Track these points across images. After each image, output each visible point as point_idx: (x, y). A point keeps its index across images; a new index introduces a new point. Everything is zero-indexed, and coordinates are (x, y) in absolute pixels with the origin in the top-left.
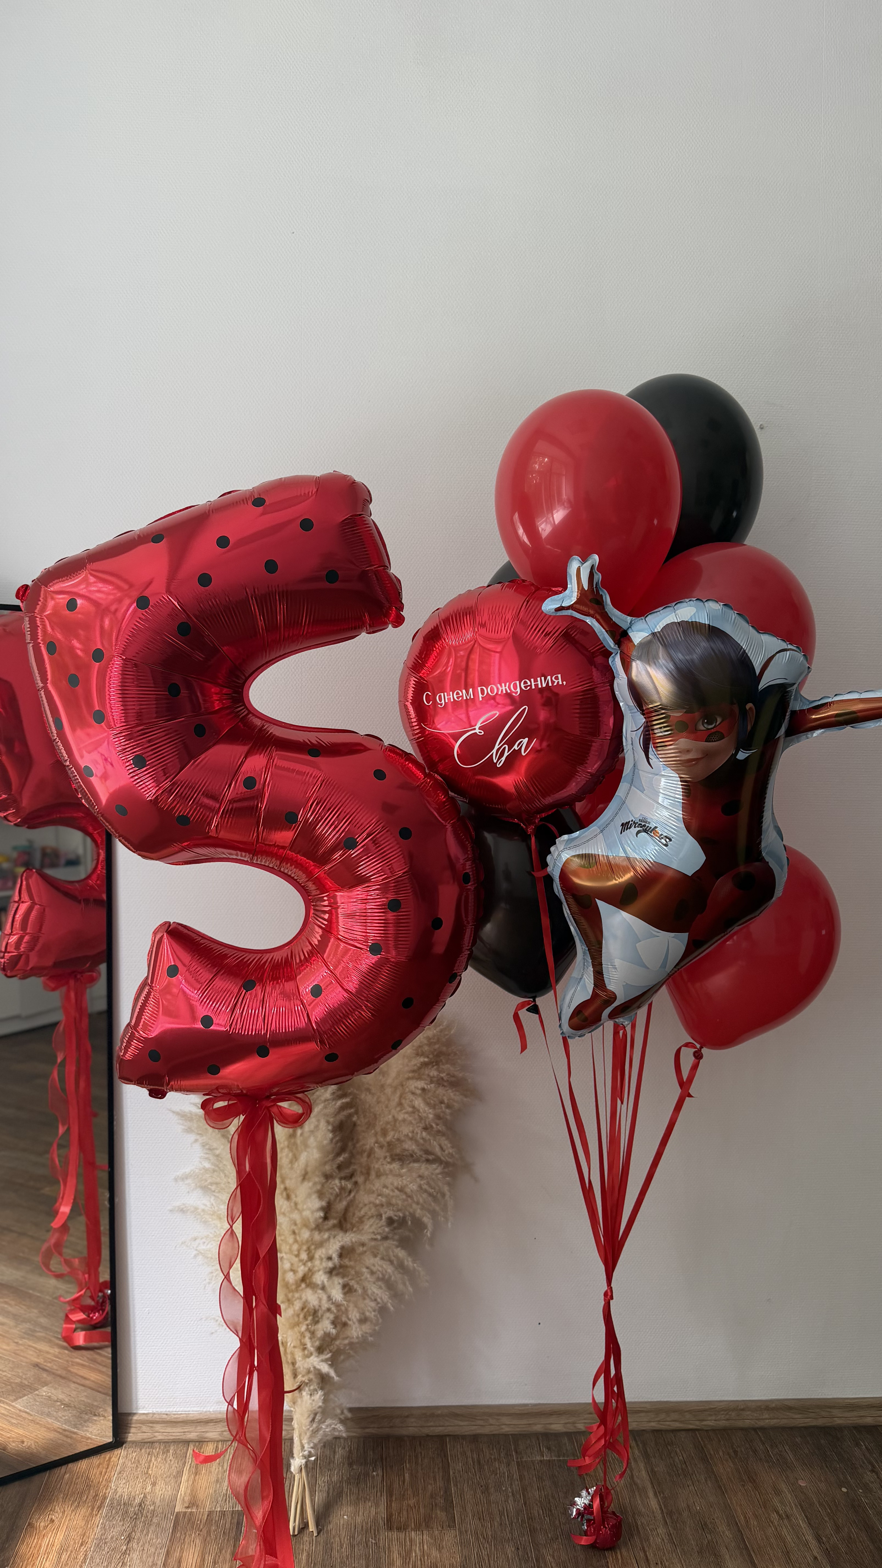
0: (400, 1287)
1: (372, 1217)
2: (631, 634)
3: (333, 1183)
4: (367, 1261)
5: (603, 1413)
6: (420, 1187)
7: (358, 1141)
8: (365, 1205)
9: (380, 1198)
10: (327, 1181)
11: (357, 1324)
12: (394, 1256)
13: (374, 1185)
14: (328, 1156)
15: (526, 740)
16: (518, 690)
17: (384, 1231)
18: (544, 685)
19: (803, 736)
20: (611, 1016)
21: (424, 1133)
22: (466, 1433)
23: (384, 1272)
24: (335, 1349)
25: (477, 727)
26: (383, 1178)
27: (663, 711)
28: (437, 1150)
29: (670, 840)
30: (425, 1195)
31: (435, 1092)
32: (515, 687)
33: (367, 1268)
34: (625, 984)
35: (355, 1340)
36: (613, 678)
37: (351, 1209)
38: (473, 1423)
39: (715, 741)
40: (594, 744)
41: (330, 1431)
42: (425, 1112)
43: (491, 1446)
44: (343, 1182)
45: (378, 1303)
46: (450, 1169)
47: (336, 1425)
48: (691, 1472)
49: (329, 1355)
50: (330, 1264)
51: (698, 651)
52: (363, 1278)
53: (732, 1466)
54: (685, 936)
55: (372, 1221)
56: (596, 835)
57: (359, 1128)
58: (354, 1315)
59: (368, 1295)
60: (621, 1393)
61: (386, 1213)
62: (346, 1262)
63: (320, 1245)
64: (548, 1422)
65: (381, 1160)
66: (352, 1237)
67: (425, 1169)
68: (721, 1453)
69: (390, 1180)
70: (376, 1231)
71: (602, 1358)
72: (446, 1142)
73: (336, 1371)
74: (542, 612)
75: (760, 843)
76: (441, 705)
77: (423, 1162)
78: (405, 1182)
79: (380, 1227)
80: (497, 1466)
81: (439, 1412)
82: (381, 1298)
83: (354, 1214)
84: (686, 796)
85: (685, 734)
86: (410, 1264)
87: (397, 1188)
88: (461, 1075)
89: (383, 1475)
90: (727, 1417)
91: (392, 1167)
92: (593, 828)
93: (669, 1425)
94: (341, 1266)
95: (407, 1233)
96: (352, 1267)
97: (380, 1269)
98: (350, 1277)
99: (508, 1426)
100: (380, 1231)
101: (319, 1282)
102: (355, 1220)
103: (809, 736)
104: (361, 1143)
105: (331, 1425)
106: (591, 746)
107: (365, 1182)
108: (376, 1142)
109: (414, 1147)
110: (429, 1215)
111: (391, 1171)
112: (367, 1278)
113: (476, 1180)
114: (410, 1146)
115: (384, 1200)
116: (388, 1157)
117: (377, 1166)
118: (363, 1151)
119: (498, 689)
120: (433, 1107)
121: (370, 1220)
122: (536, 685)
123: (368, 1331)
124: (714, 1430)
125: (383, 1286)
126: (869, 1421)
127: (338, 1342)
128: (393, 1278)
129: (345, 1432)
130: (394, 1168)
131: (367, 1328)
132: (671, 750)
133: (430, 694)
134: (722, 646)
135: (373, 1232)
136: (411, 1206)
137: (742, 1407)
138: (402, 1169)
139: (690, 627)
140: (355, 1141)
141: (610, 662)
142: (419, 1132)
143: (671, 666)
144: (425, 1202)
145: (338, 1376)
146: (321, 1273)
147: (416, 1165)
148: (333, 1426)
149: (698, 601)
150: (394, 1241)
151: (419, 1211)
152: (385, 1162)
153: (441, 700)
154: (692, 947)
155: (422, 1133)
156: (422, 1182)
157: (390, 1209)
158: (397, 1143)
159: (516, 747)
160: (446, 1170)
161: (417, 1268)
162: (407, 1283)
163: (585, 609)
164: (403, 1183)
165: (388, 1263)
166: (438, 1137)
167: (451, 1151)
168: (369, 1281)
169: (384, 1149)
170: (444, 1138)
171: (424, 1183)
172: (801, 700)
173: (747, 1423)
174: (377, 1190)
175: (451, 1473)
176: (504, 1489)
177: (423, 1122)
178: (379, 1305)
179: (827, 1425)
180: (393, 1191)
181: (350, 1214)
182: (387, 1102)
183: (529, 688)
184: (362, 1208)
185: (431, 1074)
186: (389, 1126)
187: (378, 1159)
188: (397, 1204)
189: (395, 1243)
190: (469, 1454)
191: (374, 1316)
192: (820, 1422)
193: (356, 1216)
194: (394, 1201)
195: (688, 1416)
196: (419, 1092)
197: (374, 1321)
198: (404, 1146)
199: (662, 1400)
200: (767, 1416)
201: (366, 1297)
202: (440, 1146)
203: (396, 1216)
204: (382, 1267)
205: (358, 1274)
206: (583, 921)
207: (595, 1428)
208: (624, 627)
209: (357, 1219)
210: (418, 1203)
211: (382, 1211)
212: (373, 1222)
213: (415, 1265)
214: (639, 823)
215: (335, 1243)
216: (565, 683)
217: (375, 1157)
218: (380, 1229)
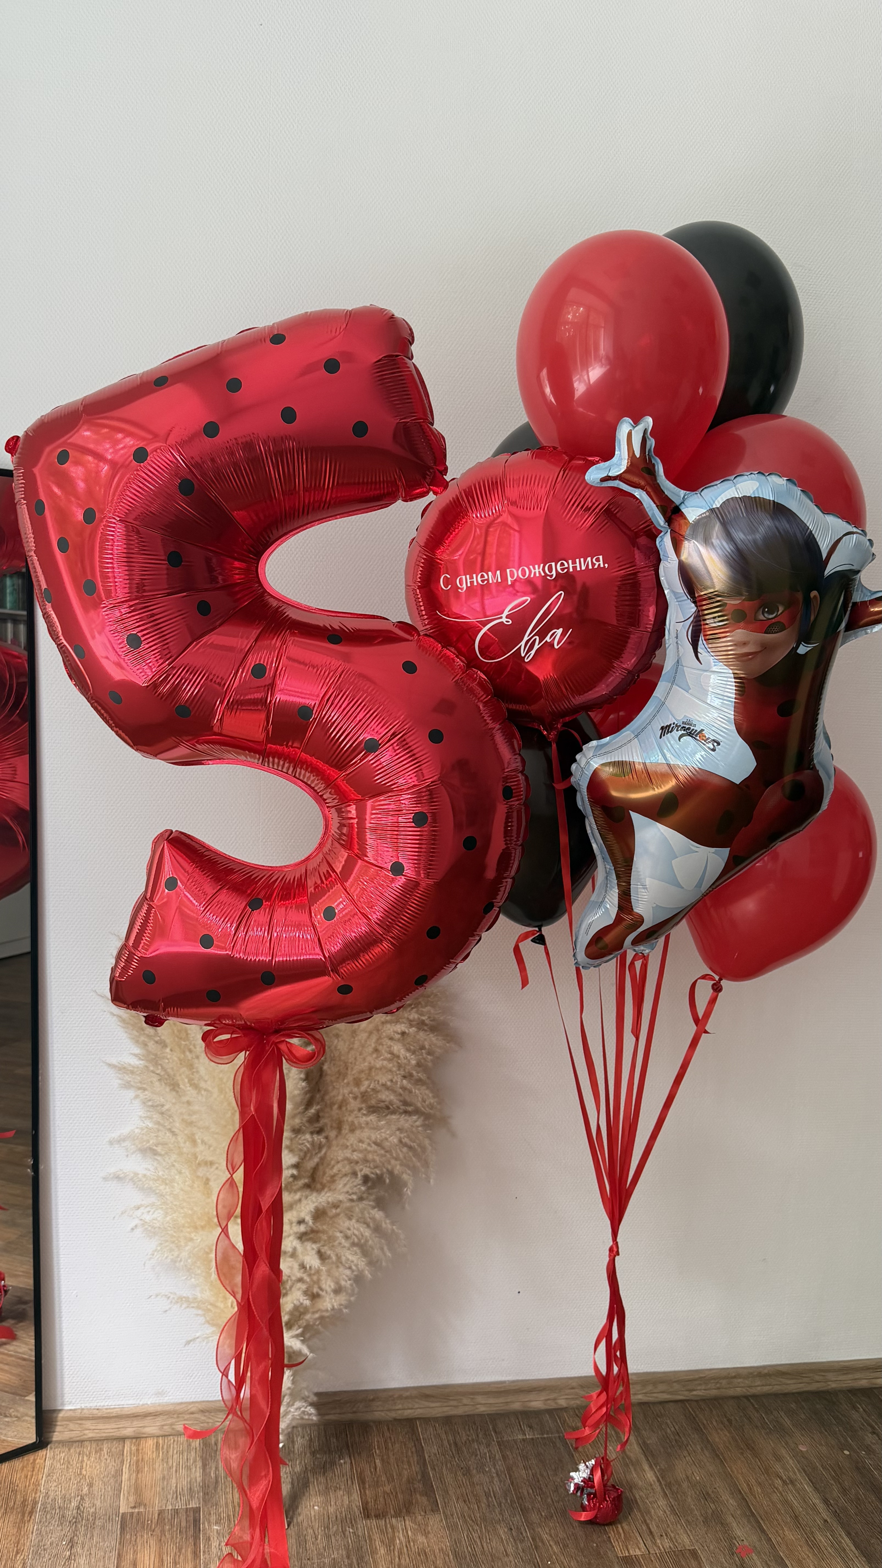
0: (377, 1252)
1: (346, 1175)
2: (684, 510)
3: (303, 1138)
4: (341, 1224)
5: (605, 1382)
6: (400, 1141)
7: (326, 1093)
8: (338, 1162)
9: (355, 1153)
10: (296, 1137)
11: (332, 1295)
12: (370, 1218)
13: (347, 1140)
14: (298, 1109)
15: (560, 631)
16: (554, 573)
17: (359, 1190)
18: (583, 568)
19: (860, 632)
20: (635, 942)
21: (404, 1081)
22: (438, 1415)
23: (360, 1237)
24: (305, 1324)
25: (504, 615)
26: (358, 1132)
27: (719, 599)
28: (417, 1100)
29: (719, 744)
30: (405, 1150)
31: (415, 1036)
32: (550, 569)
33: (341, 1232)
34: (655, 905)
35: (326, 1314)
36: (658, 560)
37: (321, 1168)
38: (446, 1404)
39: (775, 633)
40: (632, 636)
41: (299, 1415)
42: (406, 1058)
43: (467, 1427)
44: (316, 1137)
45: (353, 1271)
46: (431, 1121)
47: (306, 1408)
48: (685, 1442)
49: (300, 1330)
50: (302, 1228)
51: (762, 530)
52: (336, 1243)
53: (728, 1435)
54: (726, 851)
55: (346, 1179)
56: (630, 741)
57: (328, 1079)
58: (328, 1284)
59: (341, 1263)
60: (623, 1360)
61: (361, 1170)
62: (319, 1226)
63: (291, 1206)
64: (526, 1400)
65: (355, 1112)
66: (329, 1197)
67: (405, 1122)
68: (715, 1423)
69: (365, 1134)
70: (350, 1191)
71: (604, 1320)
72: (427, 1092)
73: (309, 1347)
74: (587, 484)
75: (812, 749)
76: (462, 589)
77: (401, 1114)
78: (383, 1136)
79: (356, 1186)
80: (476, 1447)
81: (408, 1394)
82: (356, 1265)
83: (324, 1173)
84: (739, 695)
85: (742, 624)
86: (389, 1226)
87: (376, 1143)
88: (442, 1018)
89: (351, 1463)
90: (718, 1385)
91: (368, 1119)
92: (626, 733)
93: (657, 1397)
94: (313, 1231)
95: (382, 1193)
96: (324, 1232)
97: (356, 1232)
98: (322, 1243)
99: (484, 1406)
100: (355, 1190)
101: (290, 1249)
102: (325, 1178)
103: (869, 631)
104: (332, 1094)
105: (300, 1408)
106: (629, 638)
107: (337, 1136)
108: (351, 1092)
109: (392, 1097)
110: (409, 1172)
111: (367, 1123)
112: (340, 1244)
113: (453, 1135)
114: (386, 1096)
115: (360, 1155)
116: (364, 1109)
117: (350, 1119)
118: (332, 1104)
119: (530, 572)
120: (414, 1053)
121: (344, 1178)
122: (575, 568)
123: (343, 1302)
124: (704, 1400)
125: (358, 1251)
126: (864, 1383)
127: (308, 1317)
128: (370, 1242)
129: (315, 1415)
130: (370, 1121)
131: (342, 1299)
132: (727, 642)
133: (449, 576)
134: (787, 526)
135: (347, 1192)
136: (389, 1162)
137: (734, 1374)
138: (379, 1121)
139: (753, 504)
140: (322, 1092)
141: (657, 542)
142: (399, 1080)
143: (728, 547)
144: (405, 1158)
145: (311, 1352)
146: (291, 1238)
147: (394, 1117)
148: (303, 1409)
149: (759, 475)
150: (370, 1201)
151: (398, 1167)
152: (360, 1115)
153: (461, 584)
154: (732, 863)
155: (402, 1081)
156: (402, 1136)
157: (366, 1166)
158: (371, 1093)
159: (548, 639)
160: (427, 1122)
161: (396, 1230)
162: (385, 1248)
163: (635, 479)
164: (381, 1136)
165: (365, 1226)
166: (418, 1087)
167: (432, 1101)
168: (344, 1247)
169: (358, 1100)
170: (424, 1087)
171: (405, 1136)
172: (862, 591)
173: (739, 1391)
174: (352, 1145)
175: (427, 1457)
176: (487, 1469)
177: (402, 1069)
178: (355, 1273)
179: (821, 1389)
180: (370, 1146)
181: (320, 1173)
182: (360, 1049)
183: (566, 570)
184: (334, 1166)
185: (411, 1017)
186: (363, 1075)
187: (352, 1111)
188: (374, 1161)
189: (371, 1203)
190: (444, 1436)
191: (351, 1285)
192: (814, 1387)
193: (327, 1175)
194: (370, 1157)
195: (676, 1386)
196: (398, 1036)
197: (349, 1291)
198: (380, 1096)
199: (649, 1371)
200: (759, 1383)
201: (340, 1265)
202: (421, 1095)
203: (372, 1173)
204: (358, 1230)
205: (331, 1239)
206: (610, 837)
207: (595, 1397)
208: (677, 502)
209: (328, 1179)
210: (396, 1159)
211: (357, 1168)
212: (348, 1181)
213: (394, 1227)
214: (682, 726)
215: (308, 1204)
216: (606, 565)
217: (347, 1109)
218: (355, 1188)
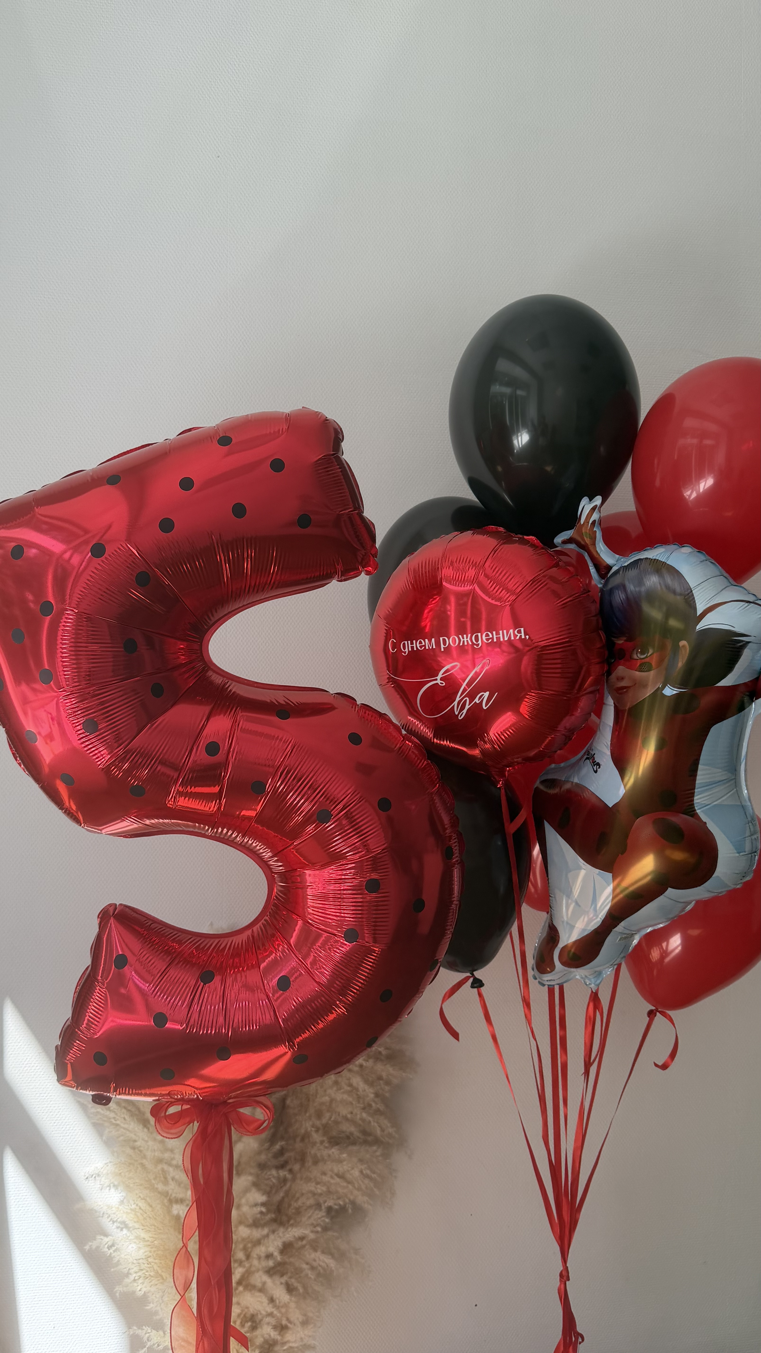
1: (311, 1207)
3: (269, 1173)
4: (308, 1256)
6: (361, 1172)
7: (291, 1126)
8: (303, 1194)
9: (319, 1186)
10: (264, 1172)
11: (299, 1327)
13: (310, 1172)
14: (264, 1144)
15: (486, 694)
17: (324, 1221)
21: (363, 1112)
23: (326, 1267)
25: (438, 678)
26: (321, 1164)
28: (378, 1132)
30: (366, 1180)
33: (307, 1264)
35: (295, 1345)
37: (286, 1201)
44: (279, 1172)
46: (390, 1150)
50: (271, 1263)
52: (303, 1275)
55: (311, 1212)
57: (291, 1112)
61: (325, 1202)
62: (287, 1259)
63: (258, 1242)
65: (318, 1145)
66: (295, 1231)
67: (366, 1152)
69: (328, 1166)
70: (315, 1223)
72: (386, 1122)
77: (361, 1144)
78: (345, 1167)
79: (320, 1218)
82: (323, 1296)
83: (290, 1205)
87: (337, 1175)
91: (331, 1151)
94: (282, 1264)
95: (344, 1221)
96: (291, 1265)
97: (323, 1264)
98: (290, 1275)
101: (259, 1285)
102: (291, 1211)
104: (295, 1127)
107: (300, 1169)
108: (313, 1126)
109: (352, 1129)
110: (370, 1201)
111: (330, 1156)
112: (307, 1275)
114: (348, 1128)
115: (323, 1188)
116: (326, 1141)
117: (313, 1152)
118: (298, 1137)
120: (371, 1084)
121: (309, 1211)
130: (333, 1153)
135: (313, 1224)
136: (351, 1193)
138: (341, 1153)
140: (286, 1124)
142: (359, 1113)
144: (366, 1188)
146: (260, 1273)
147: (355, 1148)
150: (332, 1229)
151: (360, 1197)
152: (322, 1147)
156: (363, 1167)
157: (329, 1198)
158: (333, 1125)
159: (476, 703)
160: (385, 1152)
165: (330, 1256)
166: (376, 1117)
167: (390, 1130)
168: (310, 1278)
169: (320, 1132)
170: (383, 1117)
171: (365, 1168)
174: (315, 1178)
177: (361, 1102)
180: (332, 1177)
181: (287, 1206)
184: (298, 1198)
186: (324, 1108)
187: (314, 1144)
188: (337, 1192)
189: (333, 1232)
193: (292, 1207)
194: (333, 1189)
198: (341, 1128)
202: (380, 1126)
203: (335, 1204)
204: (323, 1261)
205: (298, 1271)
210: (358, 1190)
211: (321, 1200)
212: (313, 1213)
215: (275, 1239)
217: (310, 1141)
218: (319, 1220)
